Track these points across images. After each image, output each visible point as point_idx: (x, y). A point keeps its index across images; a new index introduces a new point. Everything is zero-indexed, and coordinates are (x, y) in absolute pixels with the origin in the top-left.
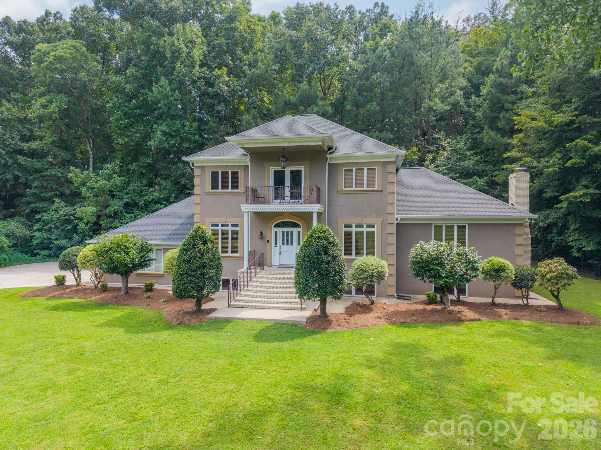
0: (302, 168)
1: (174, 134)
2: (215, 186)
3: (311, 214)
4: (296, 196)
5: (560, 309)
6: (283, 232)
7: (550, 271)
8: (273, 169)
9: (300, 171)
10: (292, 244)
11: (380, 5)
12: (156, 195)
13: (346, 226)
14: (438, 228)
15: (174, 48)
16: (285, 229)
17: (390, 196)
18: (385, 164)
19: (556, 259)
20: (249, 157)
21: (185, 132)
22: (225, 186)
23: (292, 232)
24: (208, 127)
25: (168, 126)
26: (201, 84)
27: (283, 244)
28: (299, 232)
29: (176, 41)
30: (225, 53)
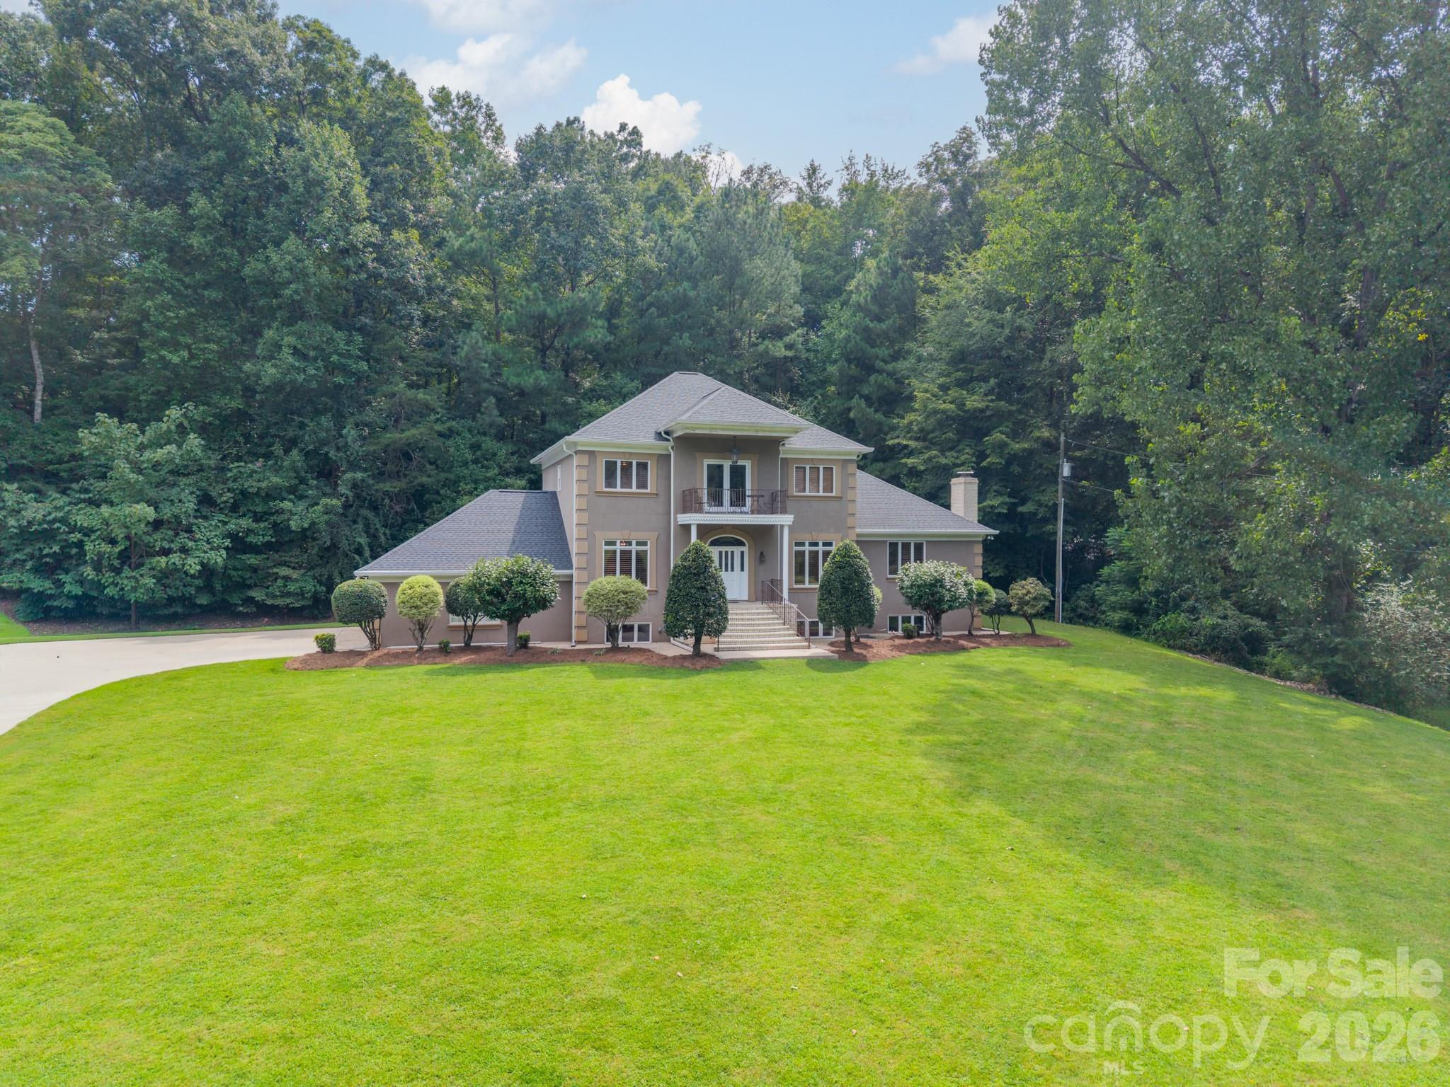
0: (748, 464)
1: (312, 353)
2: (612, 482)
4: (738, 500)
5: (1033, 634)
6: (721, 553)
7: (1029, 592)
8: (707, 462)
9: (744, 467)
10: (732, 569)
12: (270, 479)
13: (797, 544)
14: (893, 546)
15: (311, 175)
16: (724, 549)
17: (849, 505)
18: (846, 462)
19: (1030, 580)
20: (672, 443)
21: (336, 353)
22: (626, 482)
23: (732, 553)
25: (299, 336)
26: (369, 257)
28: (742, 553)
29: (314, 163)
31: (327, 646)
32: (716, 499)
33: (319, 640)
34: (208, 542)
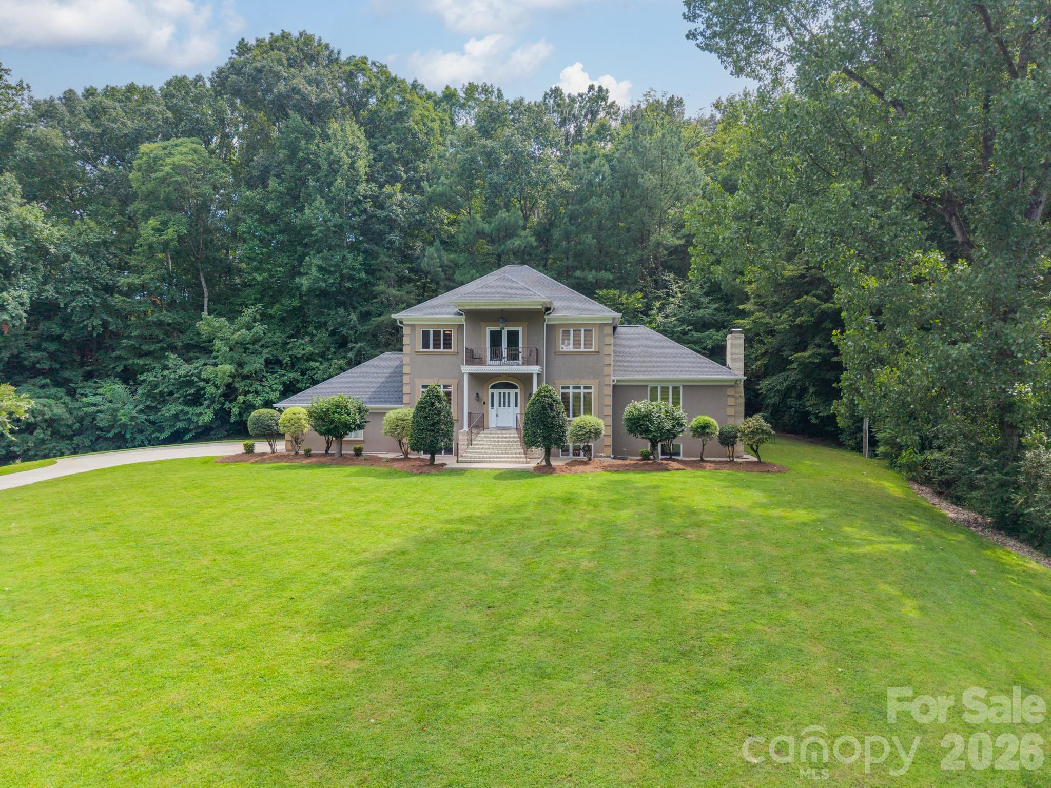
0: (520, 329)
1: (332, 269)
2: (426, 345)
3: (532, 374)
4: (513, 356)
5: (759, 464)
6: (500, 394)
8: (489, 329)
9: (517, 332)
10: (509, 406)
11: (596, 89)
12: (309, 349)
13: (563, 388)
14: (654, 389)
15: (332, 157)
16: (502, 391)
17: (606, 358)
18: (602, 326)
20: (464, 317)
21: (347, 268)
22: (436, 346)
23: (509, 394)
24: (378, 261)
25: (324, 259)
26: (368, 206)
27: (500, 406)
28: (516, 394)
29: (334, 150)
30: (395, 161)
31: (250, 450)
32: (496, 355)
33: (245, 445)
34: (270, 387)
